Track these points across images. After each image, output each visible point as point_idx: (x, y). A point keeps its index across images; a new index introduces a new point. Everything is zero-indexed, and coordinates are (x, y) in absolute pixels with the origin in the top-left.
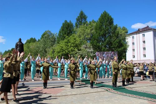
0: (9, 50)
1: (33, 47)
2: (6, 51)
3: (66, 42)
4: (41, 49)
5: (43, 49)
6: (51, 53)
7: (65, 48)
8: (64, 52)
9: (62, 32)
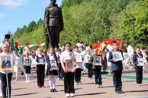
0: (25, 26)
1: (78, 15)
2: (18, 30)
4: (97, 18)
5: (102, 17)
6: (121, 24)
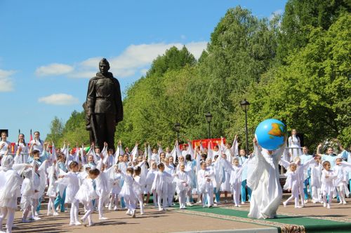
3: (310, 57)
7: (307, 85)
8: (303, 104)
9: (300, 9)
